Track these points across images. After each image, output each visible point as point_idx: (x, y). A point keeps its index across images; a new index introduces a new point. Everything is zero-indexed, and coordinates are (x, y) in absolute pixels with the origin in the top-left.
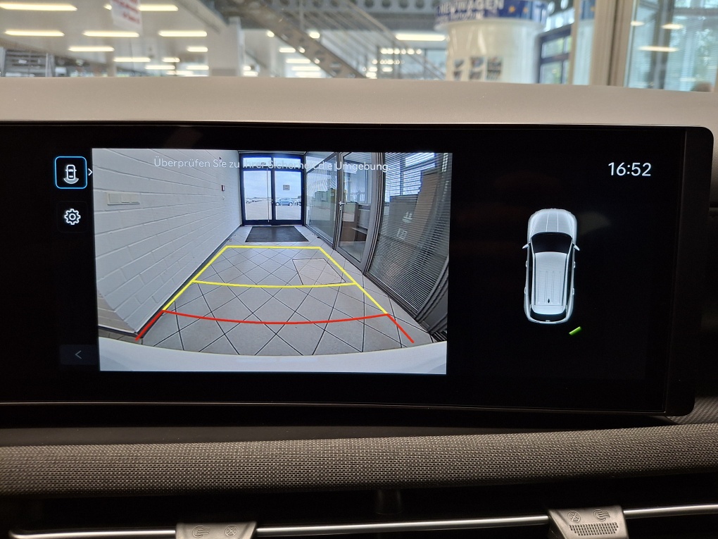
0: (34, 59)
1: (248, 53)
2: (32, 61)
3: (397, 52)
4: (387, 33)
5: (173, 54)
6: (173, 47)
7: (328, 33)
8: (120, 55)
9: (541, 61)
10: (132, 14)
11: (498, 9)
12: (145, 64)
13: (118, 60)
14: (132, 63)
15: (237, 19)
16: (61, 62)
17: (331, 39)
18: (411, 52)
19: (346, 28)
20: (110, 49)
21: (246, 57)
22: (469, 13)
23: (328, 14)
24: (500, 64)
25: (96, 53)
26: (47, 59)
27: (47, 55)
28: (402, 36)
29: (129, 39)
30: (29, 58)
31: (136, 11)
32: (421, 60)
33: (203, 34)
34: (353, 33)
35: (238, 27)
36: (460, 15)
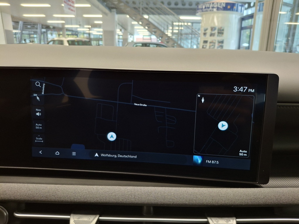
0: (33, 26)
1: (119, 24)
2: (33, 27)
3: (180, 24)
4: (176, 16)
5: (88, 24)
6: (89, 21)
7: (151, 16)
8: (68, 24)
9: (242, 29)
10: (72, 8)
11: (223, 7)
12: (77, 28)
13: (66, 26)
14: (72, 28)
15: (115, 10)
16: (44, 27)
17: (153, 19)
18: (186, 24)
19: (159, 14)
20: (63, 22)
21: (118, 25)
22: (210, 9)
23: (152, 8)
24: (223, 30)
25: (58, 24)
26: (39, 26)
27: (39, 24)
28: (182, 17)
29: (71, 18)
30: (32, 25)
31: (74, 7)
32: (191, 28)
33: (101, 16)
34: (162, 16)
35: (115, 13)
36: (207, 9)
